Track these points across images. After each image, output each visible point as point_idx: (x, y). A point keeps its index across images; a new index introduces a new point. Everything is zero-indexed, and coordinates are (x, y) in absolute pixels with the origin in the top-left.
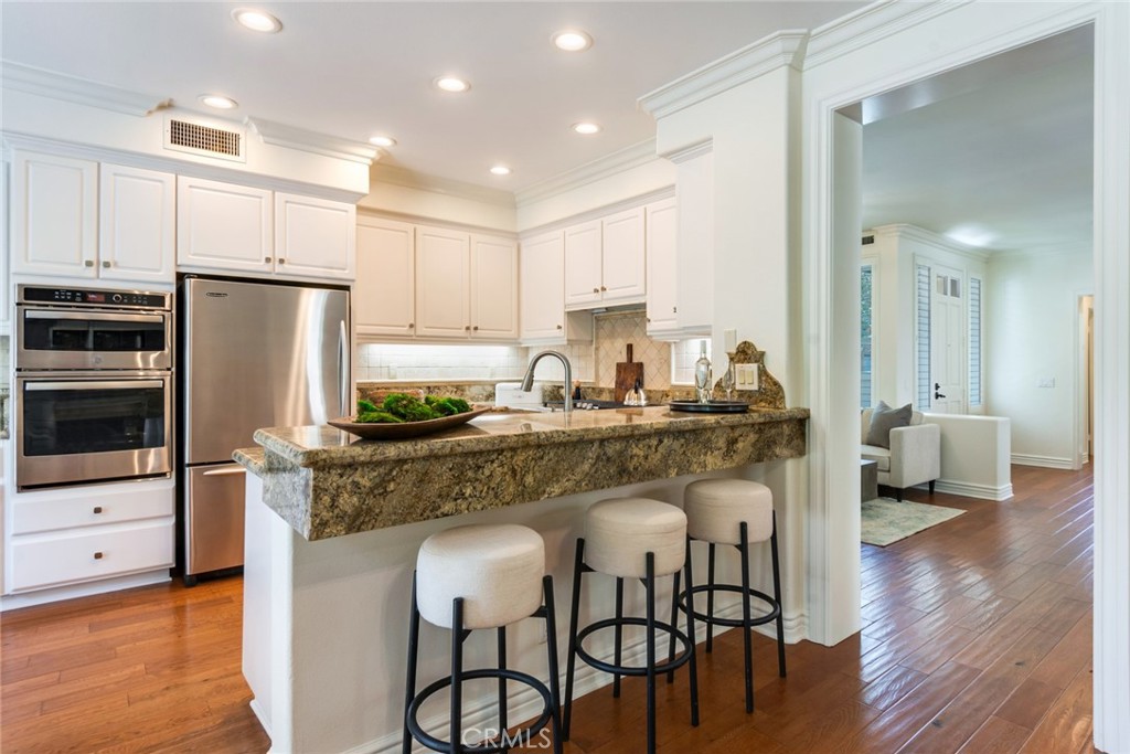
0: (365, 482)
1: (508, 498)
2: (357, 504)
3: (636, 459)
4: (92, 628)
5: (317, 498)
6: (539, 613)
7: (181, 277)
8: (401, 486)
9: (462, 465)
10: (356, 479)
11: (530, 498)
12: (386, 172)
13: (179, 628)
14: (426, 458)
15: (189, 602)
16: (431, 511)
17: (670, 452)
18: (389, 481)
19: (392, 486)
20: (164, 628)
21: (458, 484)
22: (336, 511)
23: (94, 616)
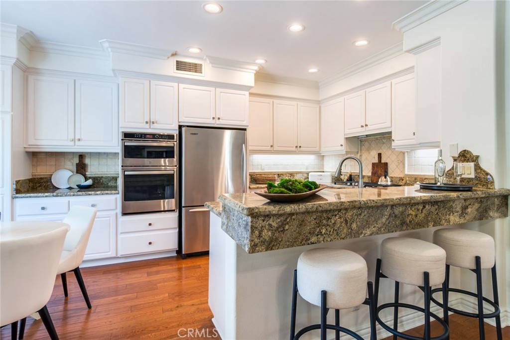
0: (274, 224)
1: (343, 236)
2: (271, 236)
3: (411, 216)
4: (149, 274)
5: (252, 232)
6: (366, 302)
7: (180, 127)
8: (292, 227)
9: (321, 217)
10: (270, 223)
11: (355, 236)
12: (263, 76)
13: (180, 278)
14: (303, 213)
15: (184, 266)
16: (306, 241)
17: (430, 213)
18: (285, 224)
19: (287, 227)
20: (175, 277)
21: (318, 227)
22: (261, 239)
23: (148, 269)
